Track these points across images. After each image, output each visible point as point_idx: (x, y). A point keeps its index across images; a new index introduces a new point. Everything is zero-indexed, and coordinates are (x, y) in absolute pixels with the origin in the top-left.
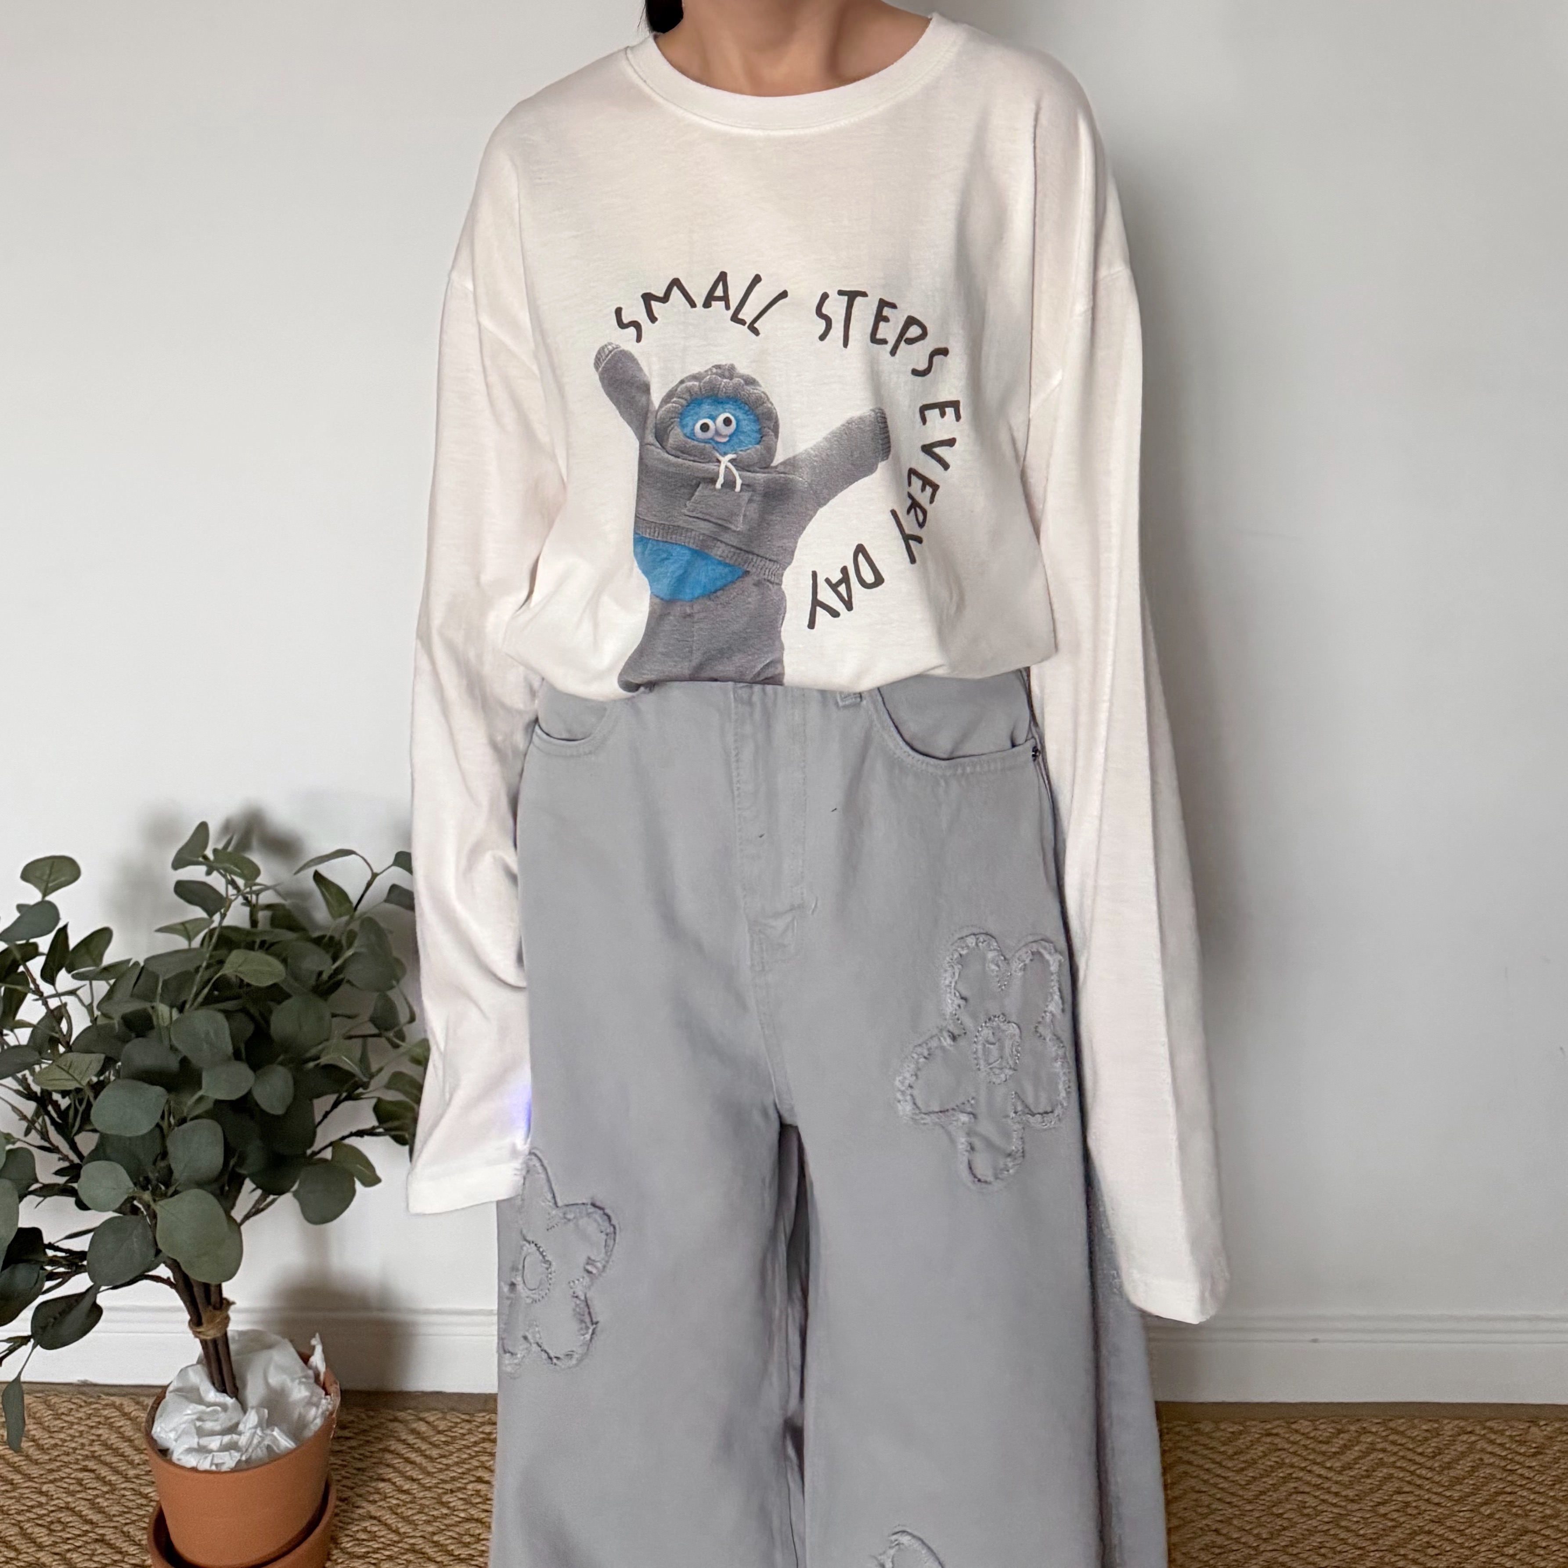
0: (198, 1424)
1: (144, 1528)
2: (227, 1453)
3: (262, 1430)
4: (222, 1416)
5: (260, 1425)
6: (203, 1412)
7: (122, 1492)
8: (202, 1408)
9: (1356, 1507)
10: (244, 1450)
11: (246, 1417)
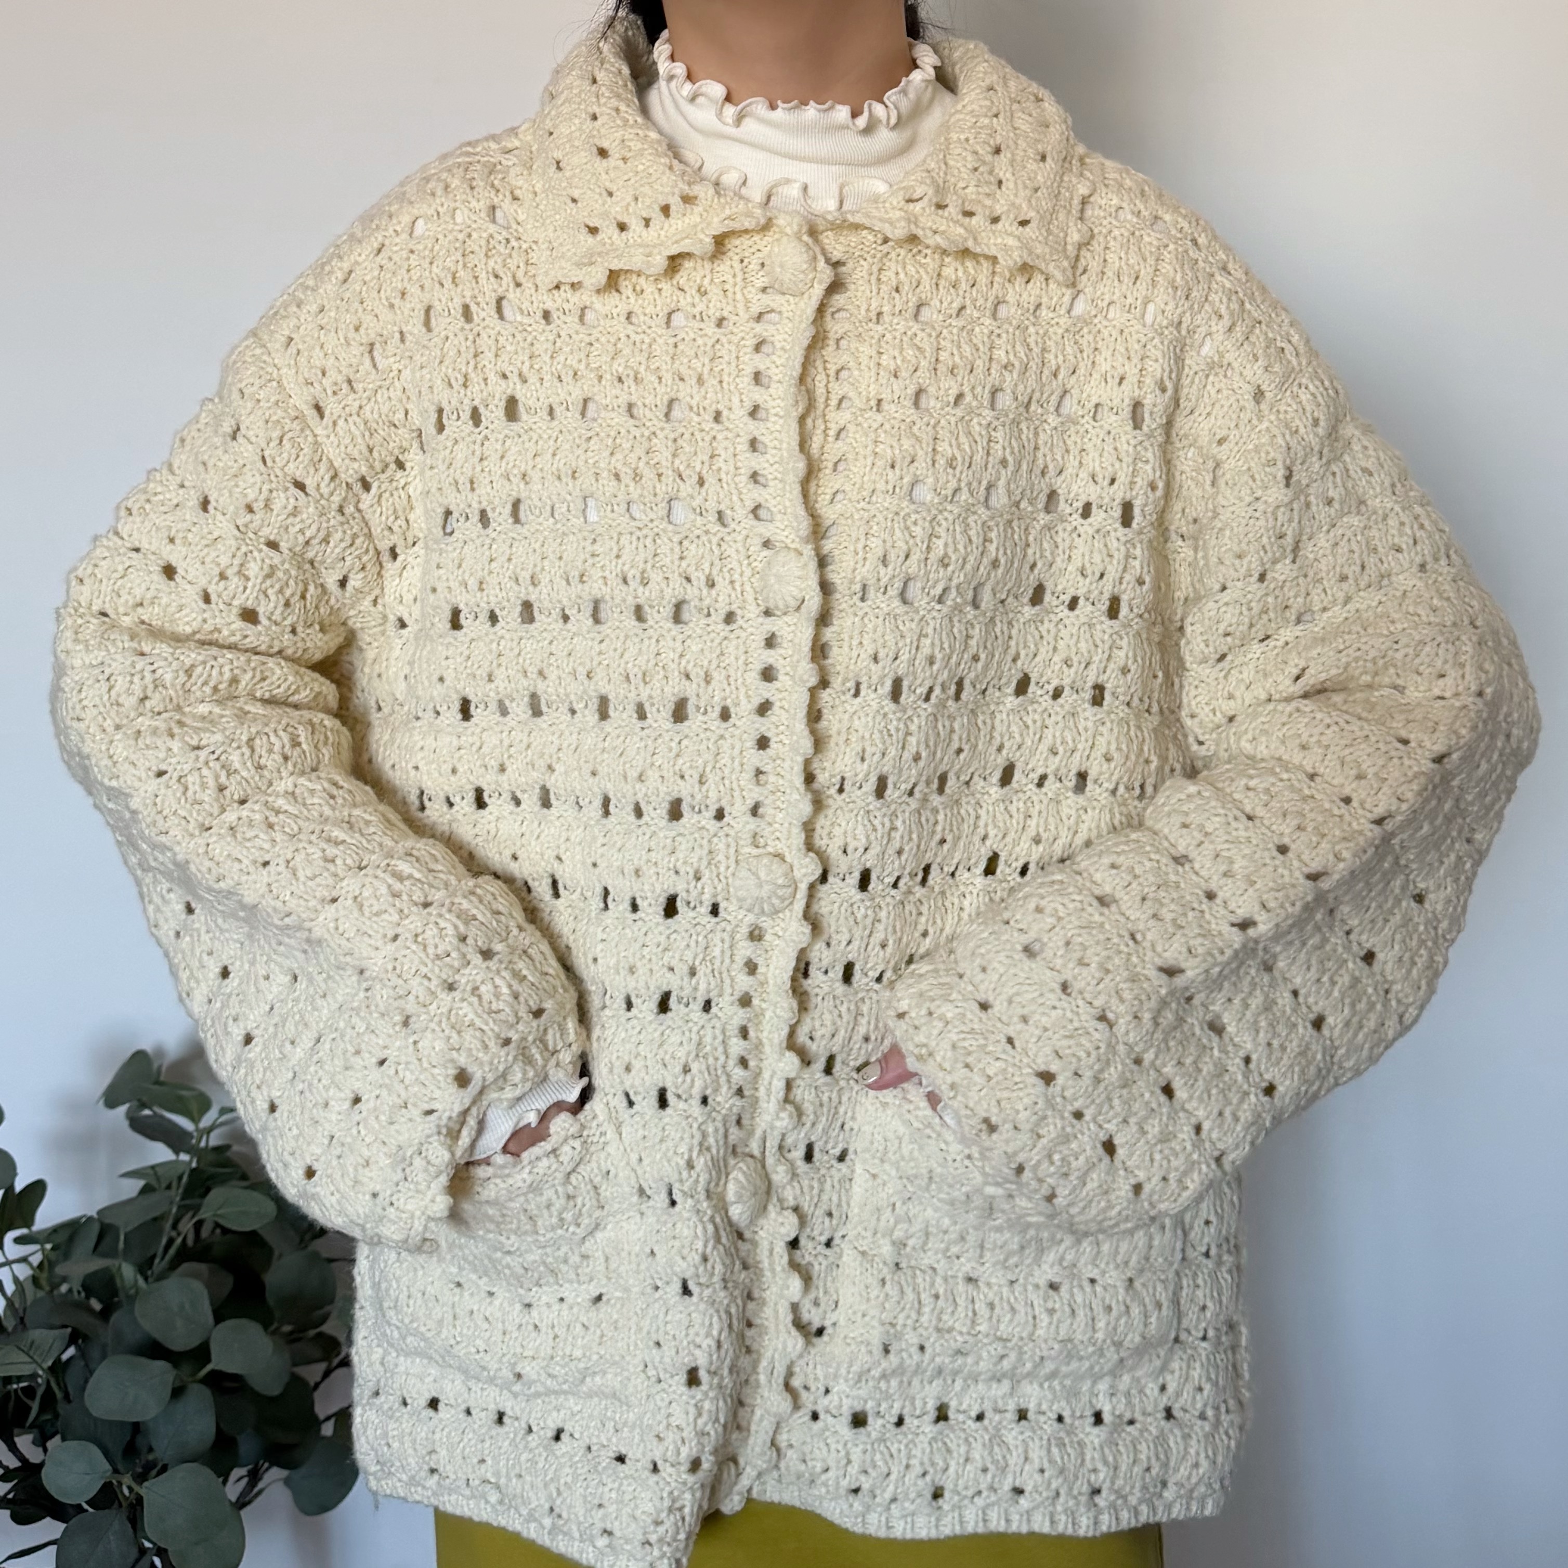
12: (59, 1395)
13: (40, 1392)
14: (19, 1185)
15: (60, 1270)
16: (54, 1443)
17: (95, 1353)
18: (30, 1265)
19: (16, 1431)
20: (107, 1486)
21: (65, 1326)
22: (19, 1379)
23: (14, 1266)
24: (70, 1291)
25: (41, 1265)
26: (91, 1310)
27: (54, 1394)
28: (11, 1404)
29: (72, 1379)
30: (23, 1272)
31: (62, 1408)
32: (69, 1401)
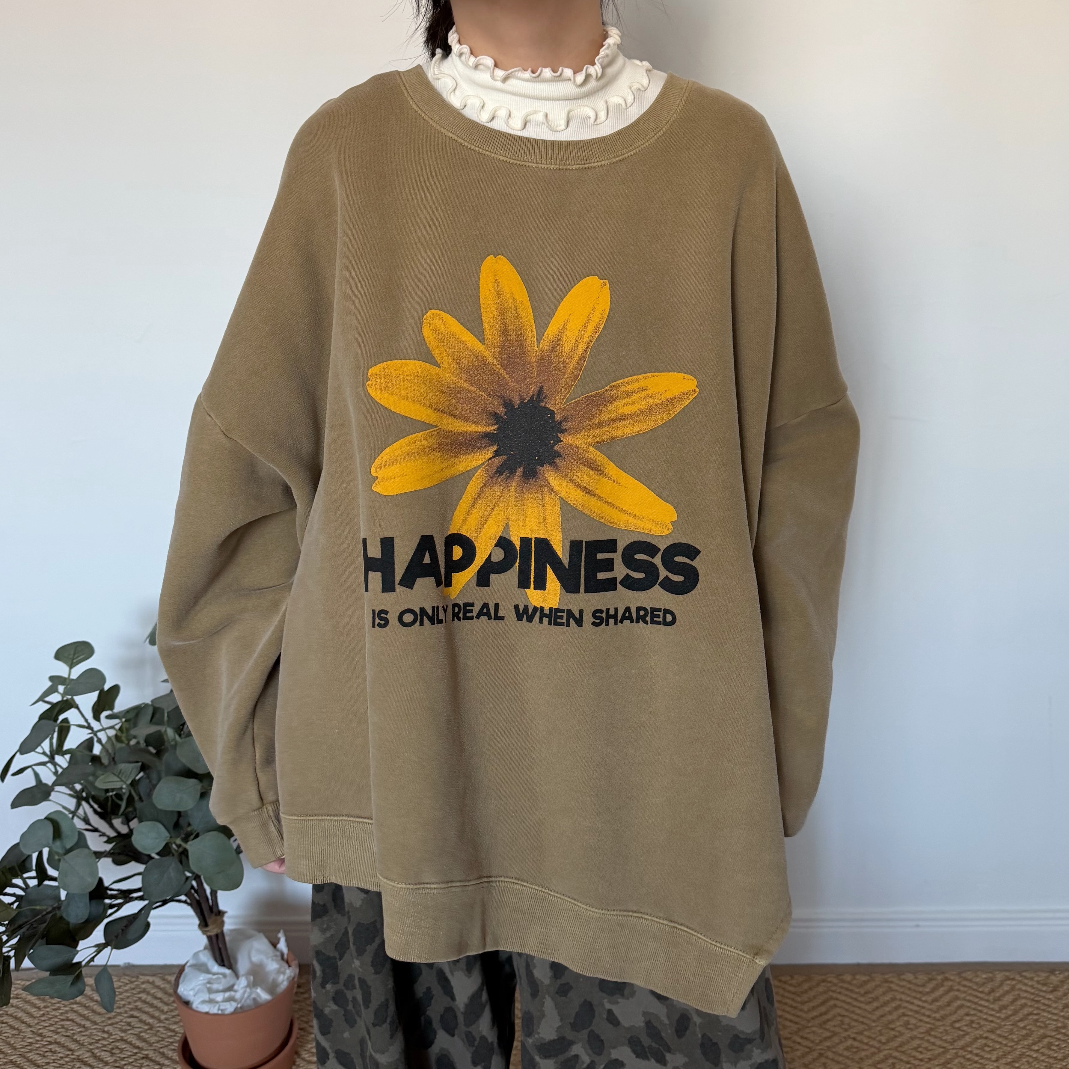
0: (208, 985)
1: (174, 1050)
2: (228, 1003)
3: (251, 989)
4: (223, 981)
5: (248, 986)
6: (211, 979)
7: (158, 1029)
8: (210, 976)
9: (941, 1023)
10: (239, 1000)
11: (238, 982)
12: (136, 798)
13: (125, 797)
14: (106, 687)
15: (133, 732)
16: (134, 824)
17: (154, 776)
18: (115, 729)
19: (113, 817)
20: (167, 846)
21: (137, 762)
22: (113, 790)
23: (107, 731)
24: (138, 743)
25: (121, 729)
26: (151, 753)
27: (133, 798)
28: (110, 803)
29: (142, 789)
30: (112, 733)
31: (138, 805)
32: (142, 801)
